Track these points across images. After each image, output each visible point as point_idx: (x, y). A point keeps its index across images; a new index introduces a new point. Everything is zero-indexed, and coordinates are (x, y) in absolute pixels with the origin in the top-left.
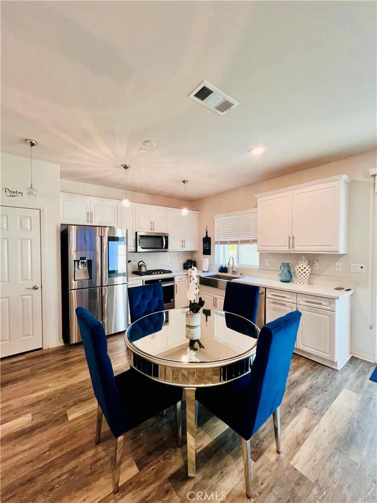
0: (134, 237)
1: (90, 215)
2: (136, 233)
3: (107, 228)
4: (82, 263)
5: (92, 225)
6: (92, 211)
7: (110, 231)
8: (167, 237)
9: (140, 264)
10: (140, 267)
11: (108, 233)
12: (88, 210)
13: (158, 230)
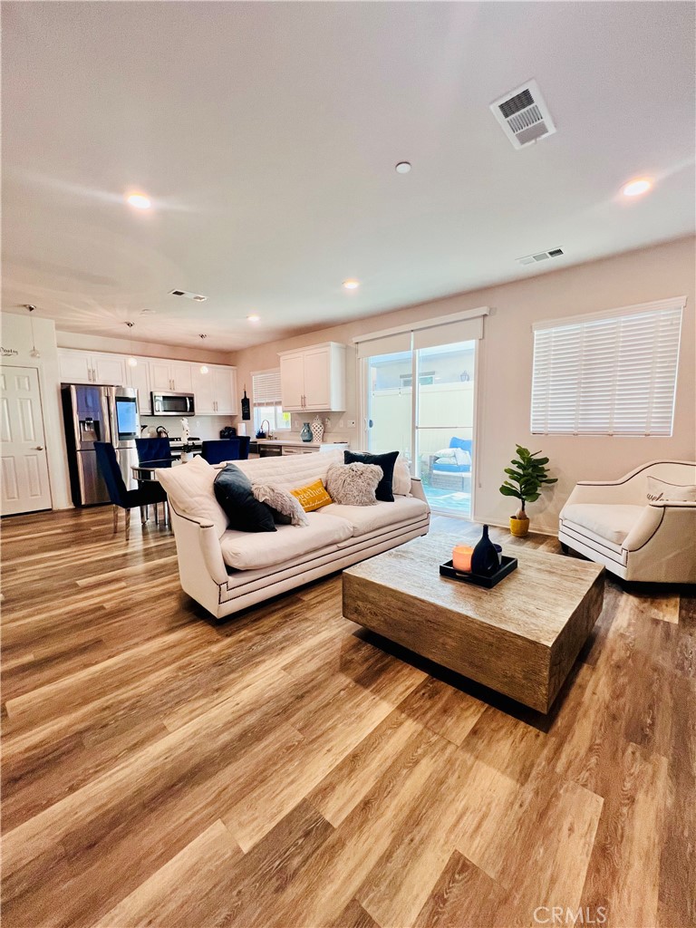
0: (149, 398)
1: (92, 372)
2: (151, 393)
3: (114, 389)
4: (89, 424)
5: (95, 383)
6: (95, 368)
7: (117, 390)
8: (191, 399)
9: (159, 430)
10: (159, 433)
11: (116, 393)
12: (90, 367)
13: (180, 389)
